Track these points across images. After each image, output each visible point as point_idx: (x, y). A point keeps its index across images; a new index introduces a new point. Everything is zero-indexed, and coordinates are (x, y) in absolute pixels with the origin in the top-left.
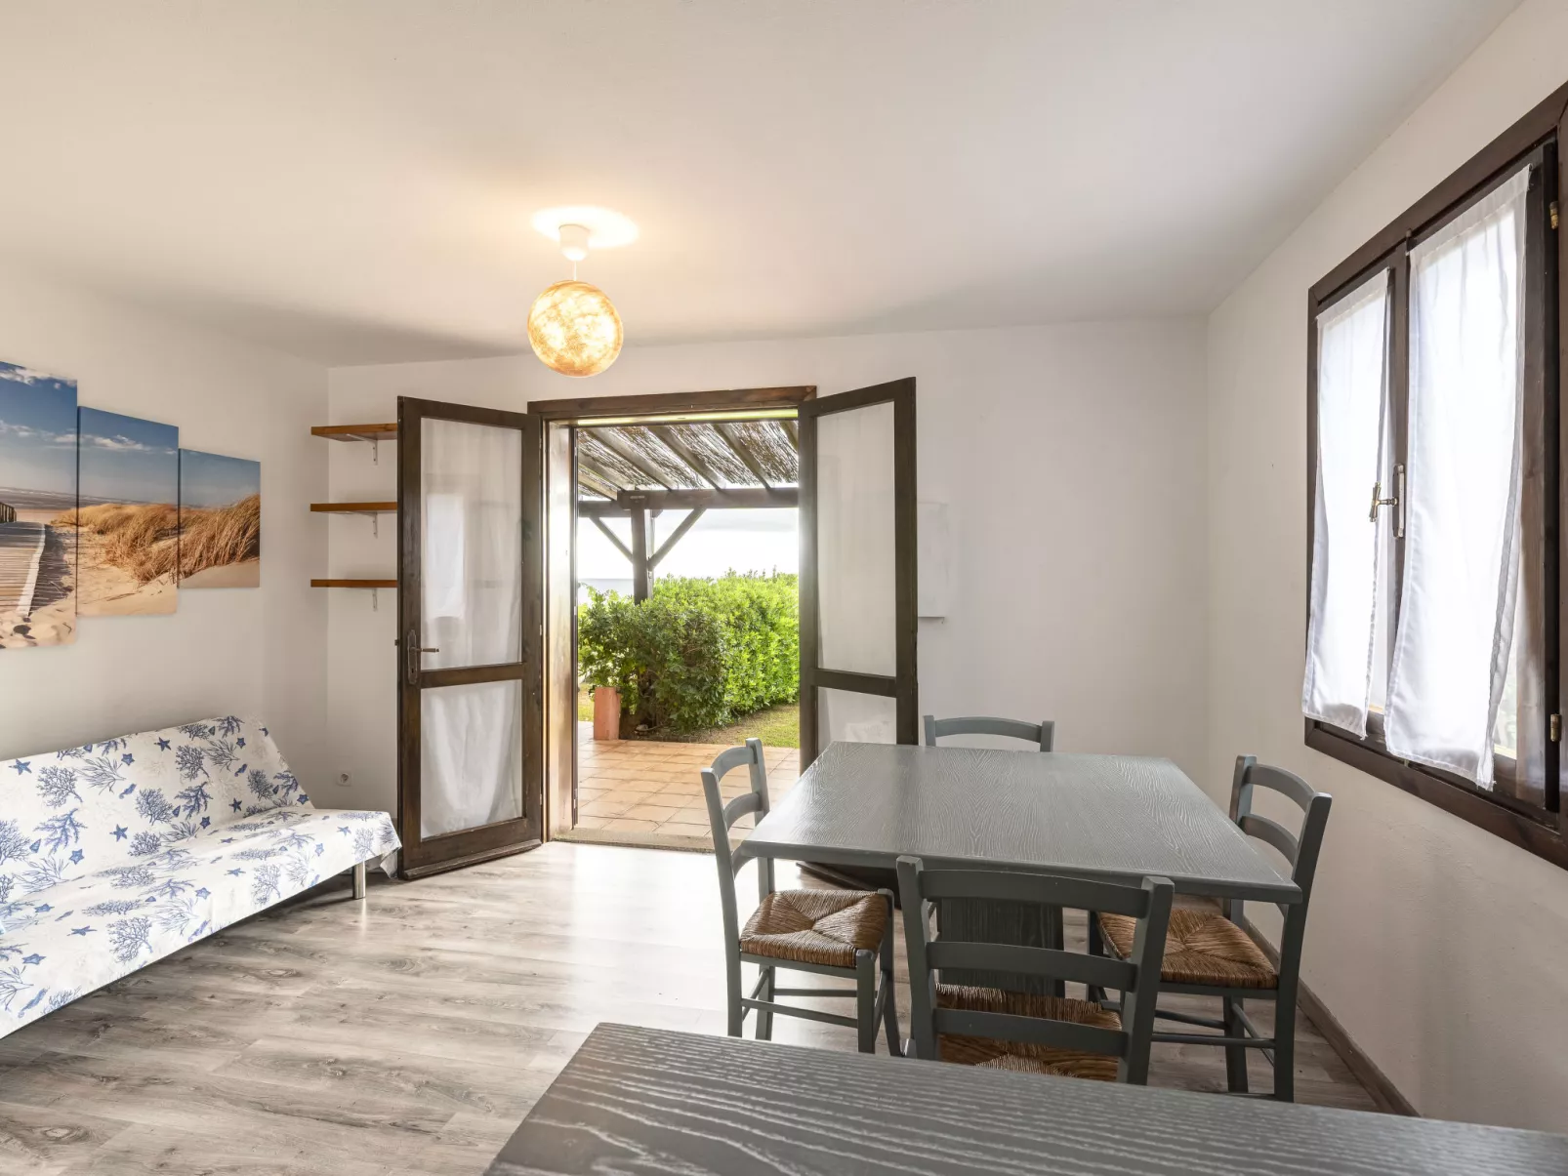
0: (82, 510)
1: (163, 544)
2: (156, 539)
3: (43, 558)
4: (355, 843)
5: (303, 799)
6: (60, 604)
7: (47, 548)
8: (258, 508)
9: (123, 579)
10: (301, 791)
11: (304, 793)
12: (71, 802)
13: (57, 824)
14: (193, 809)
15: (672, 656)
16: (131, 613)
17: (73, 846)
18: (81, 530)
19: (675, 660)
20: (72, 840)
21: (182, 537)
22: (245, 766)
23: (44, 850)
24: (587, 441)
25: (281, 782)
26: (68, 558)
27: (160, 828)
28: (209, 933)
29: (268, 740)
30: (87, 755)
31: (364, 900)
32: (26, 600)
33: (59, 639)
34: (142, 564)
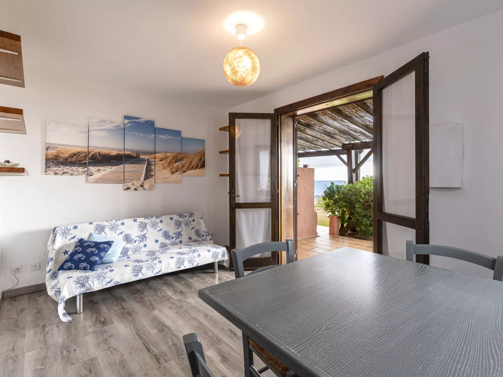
0: (156, 155)
1: (177, 164)
2: (175, 162)
3: (147, 167)
4: (212, 256)
5: (211, 239)
6: (151, 179)
7: (147, 165)
8: (204, 153)
9: (166, 173)
10: (210, 237)
11: (211, 238)
12: (145, 231)
13: (141, 236)
14: (177, 238)
15: (357, 206)
16: (170, 182)
17: (144, 243)
18: (156, 160)
19: (359, 208)
20: (144, 241)
21: (183, 162)
22: (194, 228)
23: (137, 242)
24: (322, 126)
25: (205, 233)
26: (153, 167)
27: (167, 241)
28: (161, 274)
29: (202, 221)
30: (151, 219)
31: (217, 274)
32: (143, 178)
33: (150, 189)
34: (172, 169)
